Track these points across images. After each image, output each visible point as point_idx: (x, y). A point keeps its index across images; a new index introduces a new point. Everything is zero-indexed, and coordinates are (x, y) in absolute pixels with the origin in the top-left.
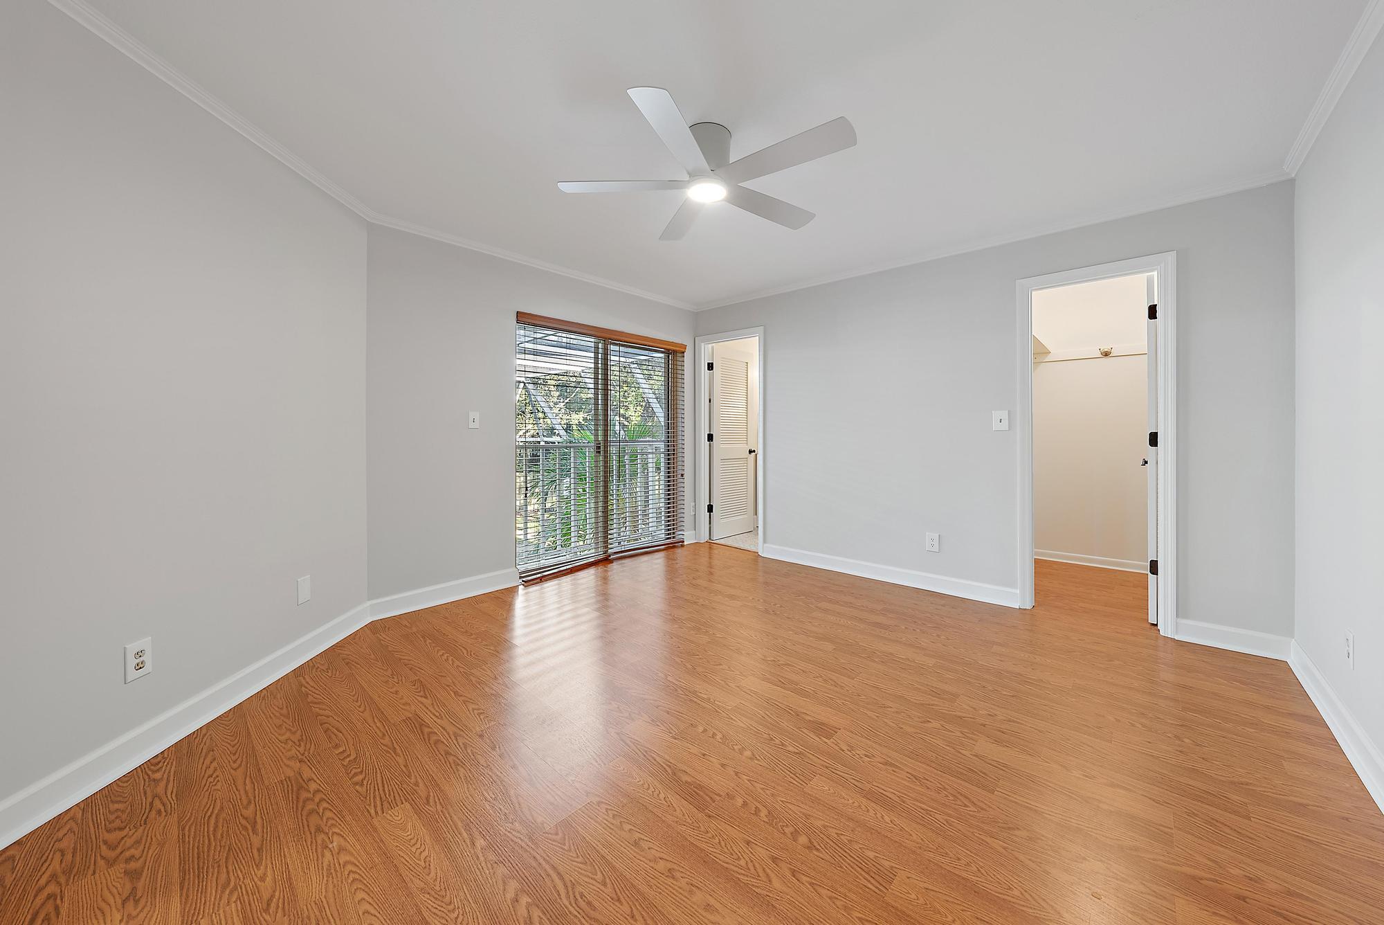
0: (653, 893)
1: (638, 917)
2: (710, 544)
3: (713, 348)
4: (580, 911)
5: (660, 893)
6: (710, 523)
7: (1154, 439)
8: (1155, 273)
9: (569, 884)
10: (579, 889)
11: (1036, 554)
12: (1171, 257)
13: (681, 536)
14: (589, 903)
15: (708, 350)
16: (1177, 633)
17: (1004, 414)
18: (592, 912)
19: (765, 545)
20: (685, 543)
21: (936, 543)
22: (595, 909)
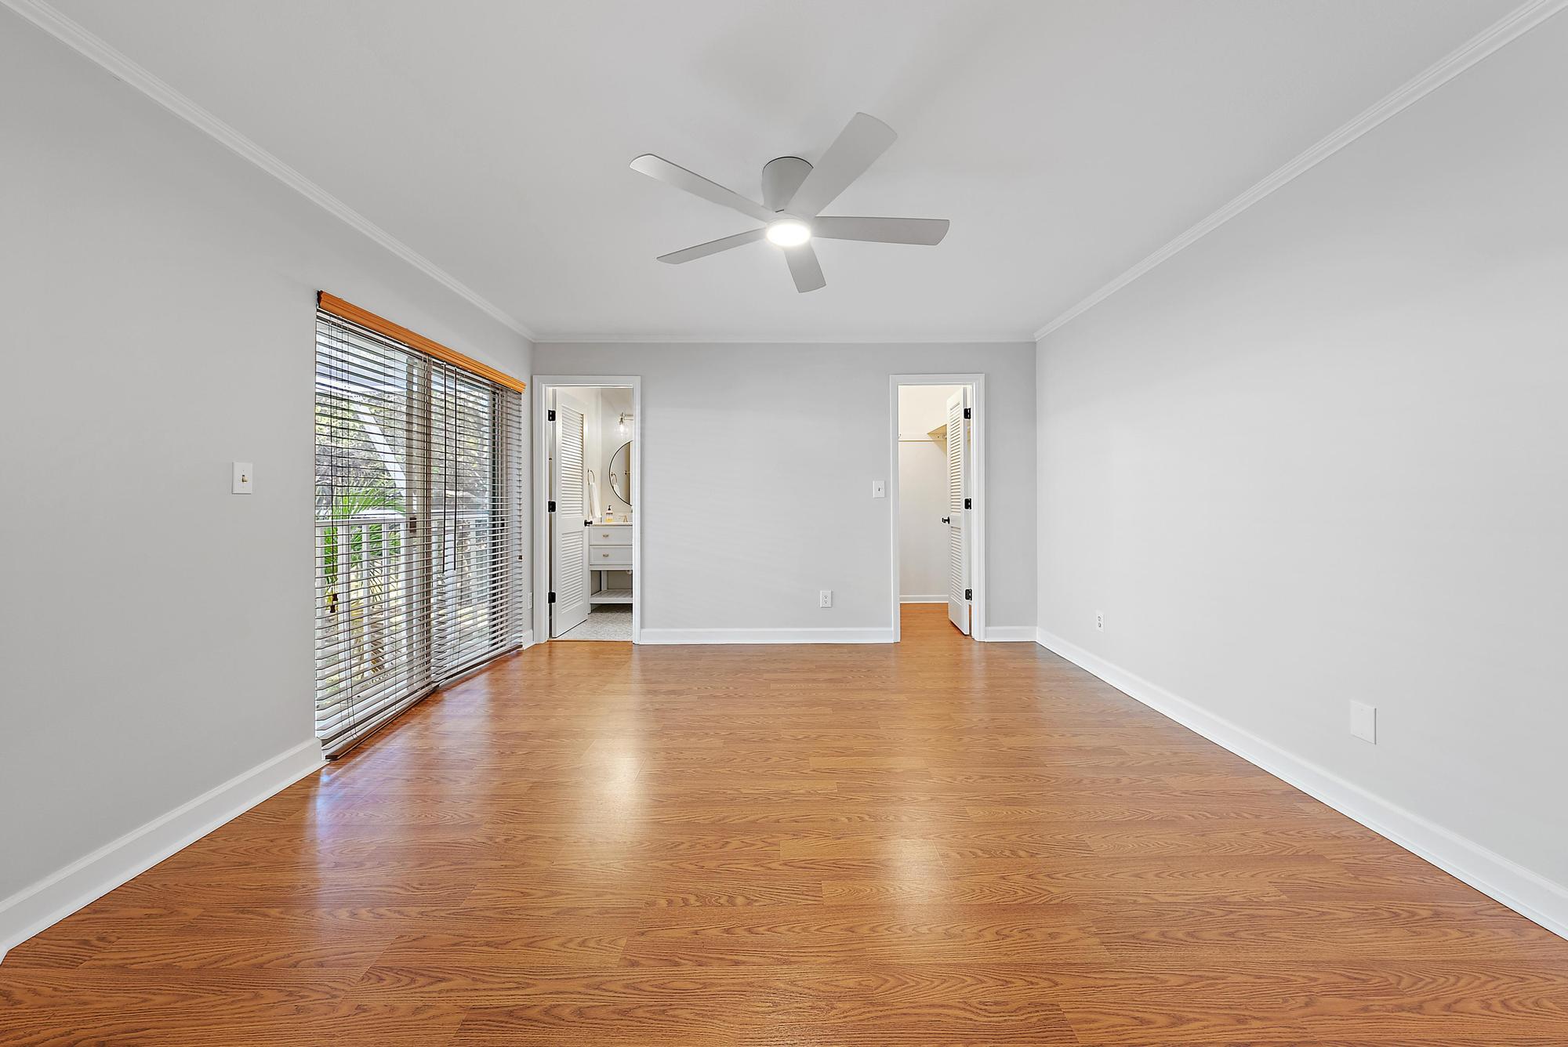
0: (1014, 957)
1: (1035, 980)
2: (552, 642)
3: (554, 393)
4: (1002, 1014)
5: (1018, 953)
6: (550, 614)
7: (968, 504)
8: (969, 387)
9: (962, 1006)
10: (974, 1001)
11: (901, 599)
12: (982, 377)
13: (518, 640)
14: (996, 1003)
15: (550, 393)
16: (986, 637)
17: (881, 484)
18: (1008, 1007)
19: (644, 630)
20: (525, 647)
21: (829, 600)
22: (1006, 1003)
